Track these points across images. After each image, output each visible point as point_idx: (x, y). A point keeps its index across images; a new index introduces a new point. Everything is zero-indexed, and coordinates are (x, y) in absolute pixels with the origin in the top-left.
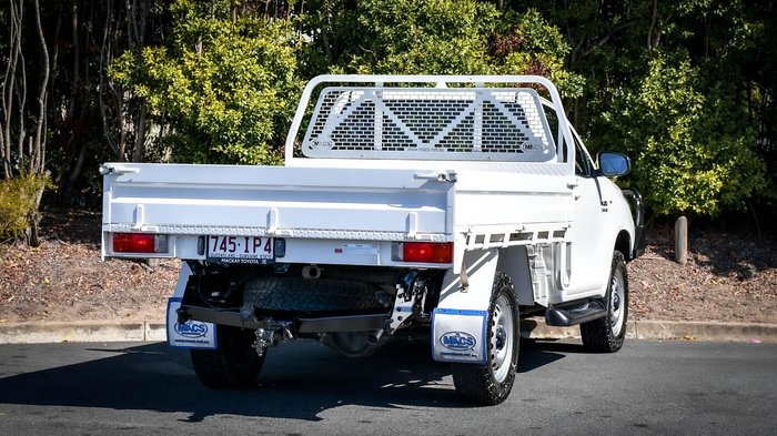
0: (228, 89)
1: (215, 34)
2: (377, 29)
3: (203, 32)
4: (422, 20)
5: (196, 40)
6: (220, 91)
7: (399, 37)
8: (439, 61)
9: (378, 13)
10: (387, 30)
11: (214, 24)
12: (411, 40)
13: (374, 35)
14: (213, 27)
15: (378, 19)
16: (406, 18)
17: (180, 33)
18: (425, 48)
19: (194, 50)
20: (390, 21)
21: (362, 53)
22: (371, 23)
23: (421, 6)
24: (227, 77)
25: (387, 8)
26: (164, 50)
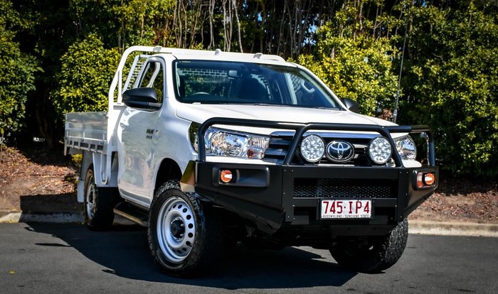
0: (349, 79)
1: (342, 46)
2: (444, 42)
3: (334, 45)
4: (474, 36)
5: (331, 51)
6: (344, 81)
7: (458, 48)
8: (485, 62)
9: (444, 32)
10: (451, 43)
11: (342, 40)
12: (467, 48)
13: (441, 46)
14: (342, 42)
15: (445, 37)
16: (463, 35)
17: (322, 46)
18: (476, 54)
19: (329, 56)
20: (453, 38)
21: (433, 57)
22: (440, 39)
23: (474, 28)
24: (349, 73)
25: (450, 29)
26: (311, 56)
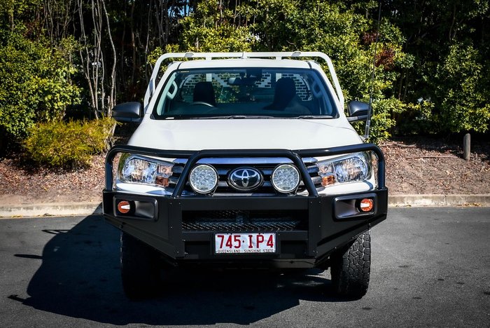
1: (206, 36)
2: (297, 31)
3: (198, 35)
4: (322, 25)
5: (195, 40)
7: (309, 35)
8: (333, 49)
9: (297, 22)
10: (302, 31)
11: (205, 30)
12: (316, 36)
13: (295, 34)
14: (204, 32)
15: (297, 25)
16: (313, 24)
17: (186, 36)
18: (324, 41)
19: (194, 45)
20: (304, 26)
21: (288, 45)
22: (293, 27)
23: (321, 17)
25: (302, 19)
26: (177, 46)
